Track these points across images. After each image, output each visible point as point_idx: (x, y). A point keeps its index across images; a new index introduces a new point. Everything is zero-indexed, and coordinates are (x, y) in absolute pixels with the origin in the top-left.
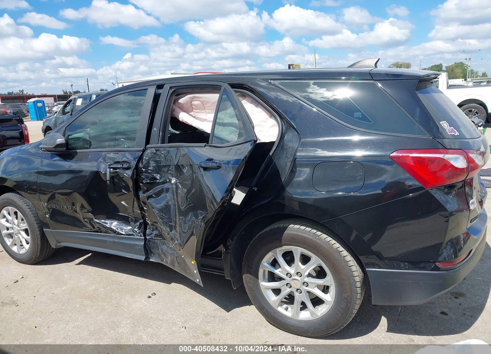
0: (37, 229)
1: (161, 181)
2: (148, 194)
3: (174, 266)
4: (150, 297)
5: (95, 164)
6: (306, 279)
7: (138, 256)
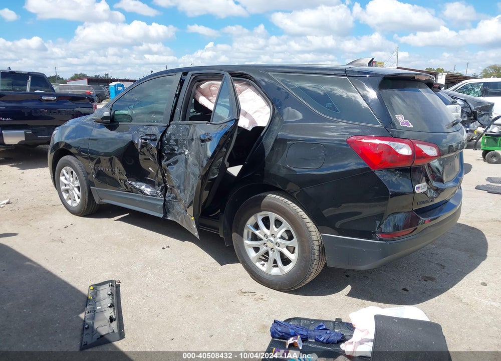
0: (86, 187)
1: (178, 152)
2: (168, 162)
3: (183, 223)
4: (164, 248)
5: (131, 135)
6: (278, 240)
7: (158, 214)
